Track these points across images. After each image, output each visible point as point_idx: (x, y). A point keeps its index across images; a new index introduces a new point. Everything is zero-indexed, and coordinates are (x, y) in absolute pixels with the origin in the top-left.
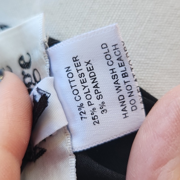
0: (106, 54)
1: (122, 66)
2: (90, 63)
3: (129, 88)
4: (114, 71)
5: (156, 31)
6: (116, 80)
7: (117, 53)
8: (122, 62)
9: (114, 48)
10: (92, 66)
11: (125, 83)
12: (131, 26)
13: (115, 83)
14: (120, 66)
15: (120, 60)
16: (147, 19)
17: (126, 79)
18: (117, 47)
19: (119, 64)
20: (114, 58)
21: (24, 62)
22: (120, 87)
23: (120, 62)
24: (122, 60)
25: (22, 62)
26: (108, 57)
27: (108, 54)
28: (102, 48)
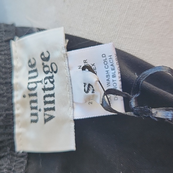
0: (104, 61)
1: (113, 70)
2: (94, 65)
3: (115, 85)
4: (108, 72)
5: (135, 15)
6: (108, 78)
7: (111, 61)
8: (113, 67)
9: (109, 57)
10: (95, 68)
11: (113, 81)
12: (117, 14)
13: (107, 80)
14: (112, 70)
15: (113, 66)
16: (128, 7)
17: (114, 79)
18: (111, 57)
19: (111, 68)
20: (109, 64)
21: (44, 56)
22: (109, 83)
23: (112, 67)
24: (114, 66)
25: (43, 57)
26: (106, 63)
27: (106, 61)
28: (103, 57)
